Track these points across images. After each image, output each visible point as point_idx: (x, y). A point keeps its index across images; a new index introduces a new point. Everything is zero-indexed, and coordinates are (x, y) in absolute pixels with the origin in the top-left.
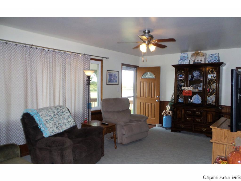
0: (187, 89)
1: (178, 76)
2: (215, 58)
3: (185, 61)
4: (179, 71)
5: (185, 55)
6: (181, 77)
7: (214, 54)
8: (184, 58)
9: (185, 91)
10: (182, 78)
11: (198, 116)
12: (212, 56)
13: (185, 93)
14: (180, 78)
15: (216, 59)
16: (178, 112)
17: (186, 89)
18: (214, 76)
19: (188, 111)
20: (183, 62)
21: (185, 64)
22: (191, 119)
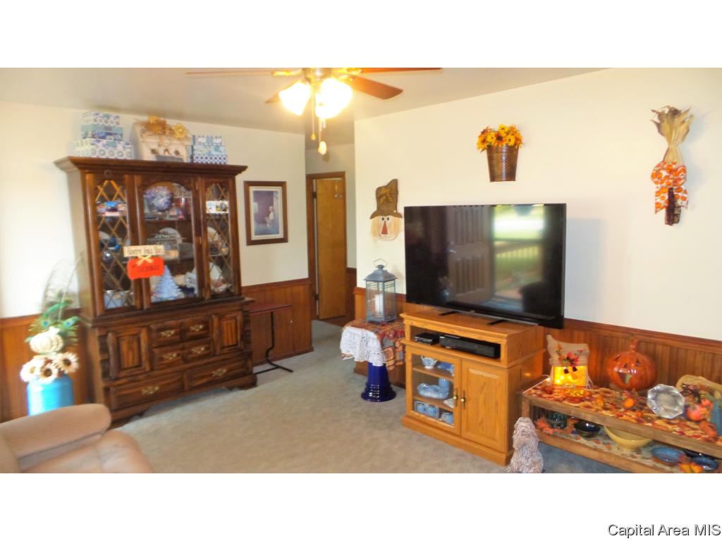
0: (143, 253)
1: (98, 204)
2: (216, 150)
3: (120, 147)
4: (102, 186)
5: (112, 122)
6: (114, 210)
7: (212, 137)
8: (110, 134)
9: (139, 263)
10: (116, 214)
11: (198, 338)
12: (207, 142)
13: (139, 267)
14: (108, 214)
15: (219, 154)
16: (124, 347)
17: (139, 255)
18: (224, 206)
19: (164, 329)
20: (110, 148)
21: (117, 160)
22: (178, 355)
